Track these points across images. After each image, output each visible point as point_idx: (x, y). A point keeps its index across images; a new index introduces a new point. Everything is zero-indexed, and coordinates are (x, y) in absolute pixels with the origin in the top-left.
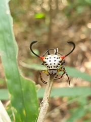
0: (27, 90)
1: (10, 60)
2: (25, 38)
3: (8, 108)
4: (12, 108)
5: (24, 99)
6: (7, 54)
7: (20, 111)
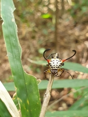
0: (30, 84)
1: (15, 59)
2: (33, 38)
3: (14, 98)
4: (18, 99)
5: (28, 91)
6: (13, 55)
7: (25, 101)
